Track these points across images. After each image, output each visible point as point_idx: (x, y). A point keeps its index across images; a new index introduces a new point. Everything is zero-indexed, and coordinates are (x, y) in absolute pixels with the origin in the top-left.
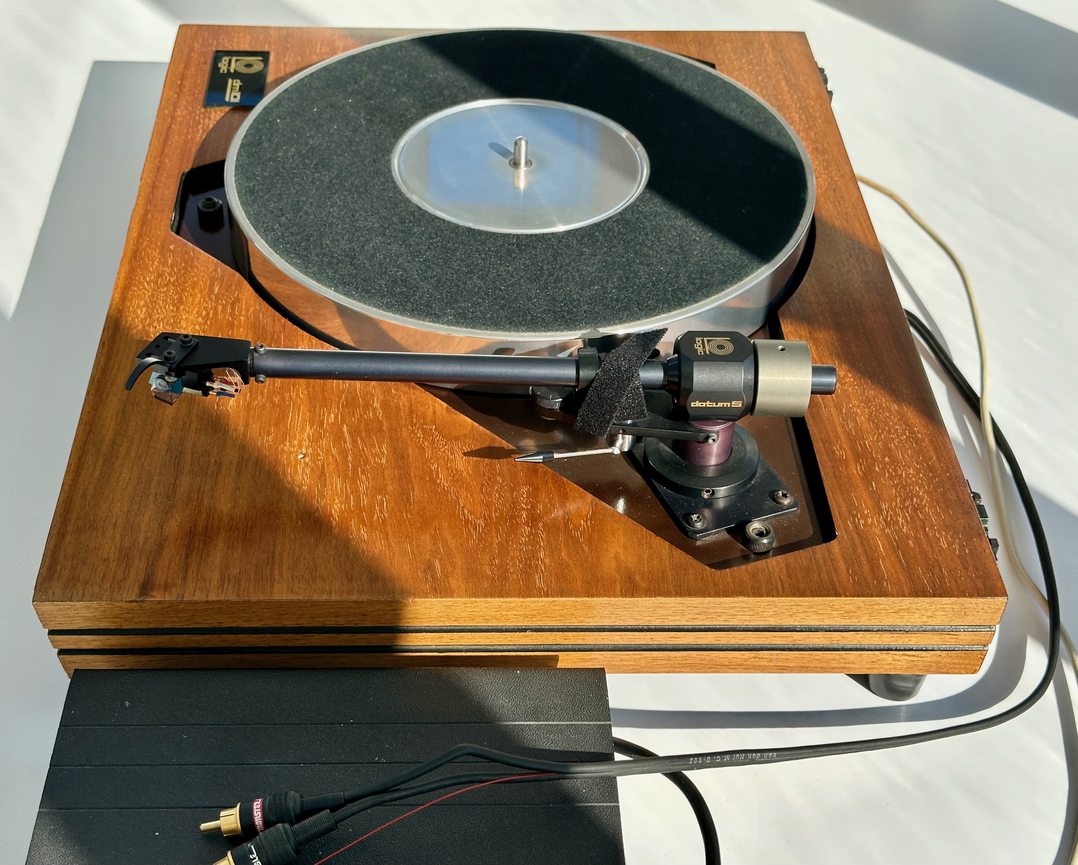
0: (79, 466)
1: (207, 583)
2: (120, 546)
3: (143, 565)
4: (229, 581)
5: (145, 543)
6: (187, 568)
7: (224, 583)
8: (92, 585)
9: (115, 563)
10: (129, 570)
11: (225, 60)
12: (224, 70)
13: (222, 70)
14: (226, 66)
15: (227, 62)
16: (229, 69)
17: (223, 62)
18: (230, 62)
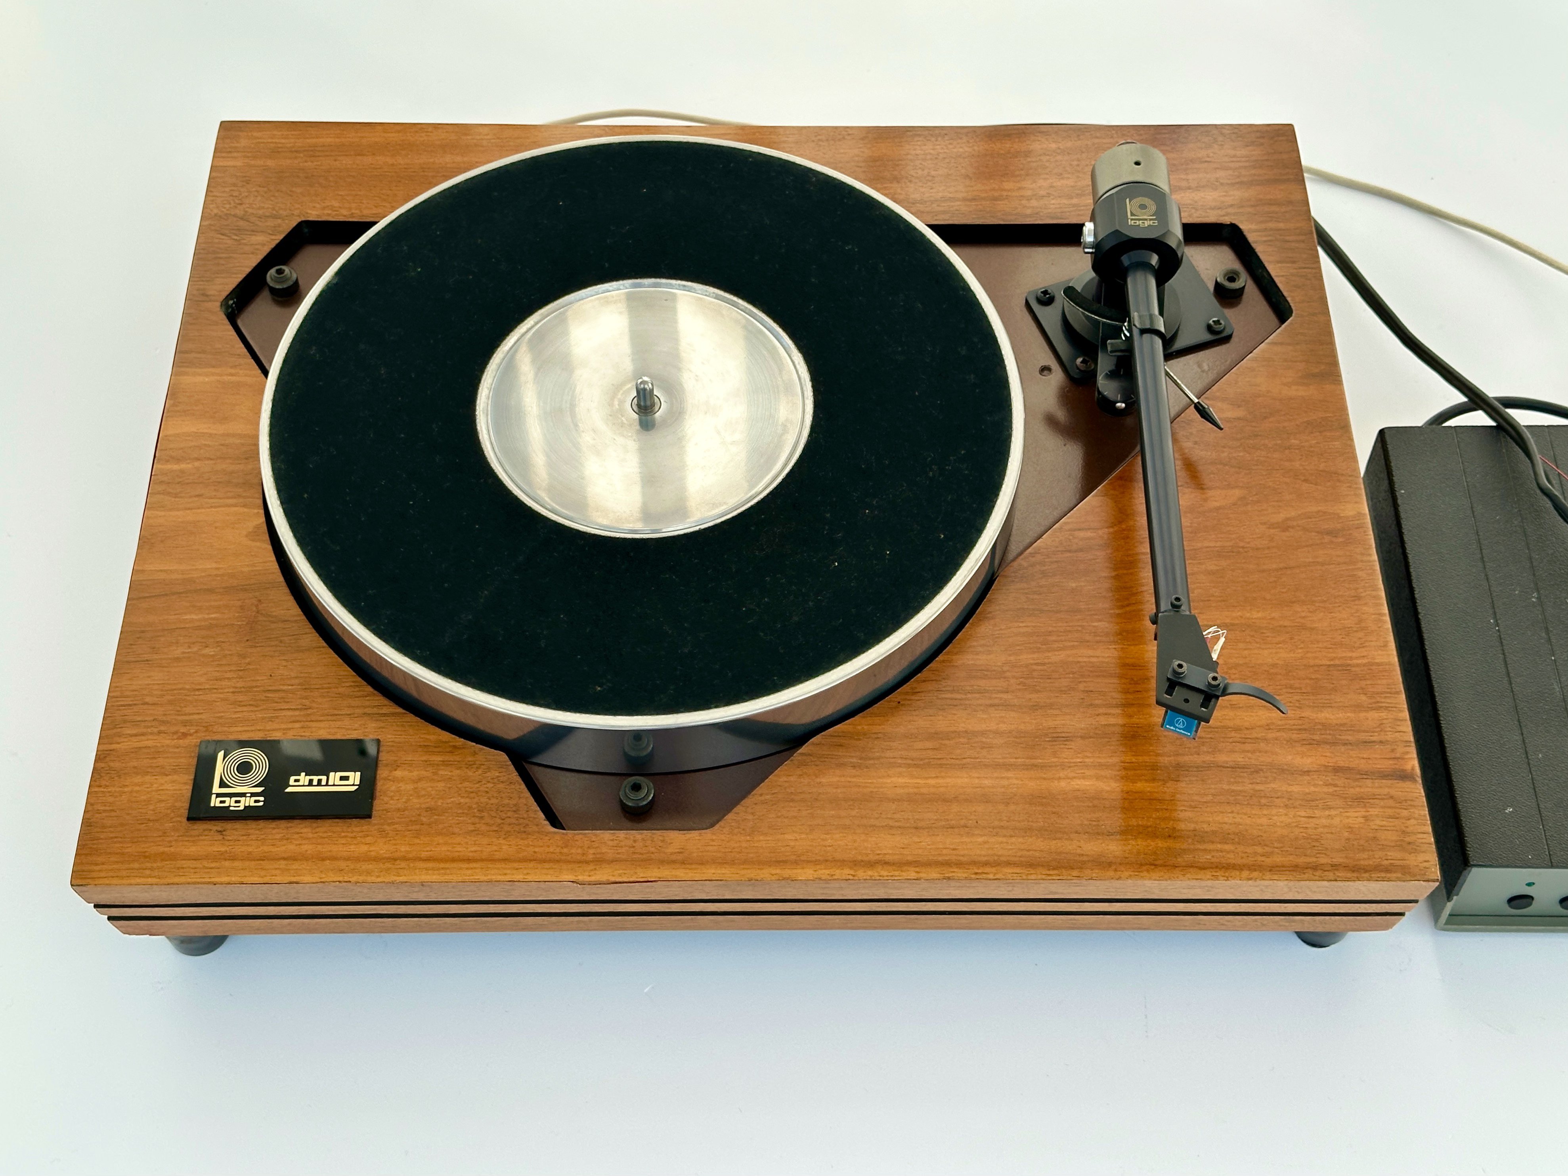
1: (1385, 721)
2: (1343, 808)
3: (1369, 782)
4: (1378, 702)
5: (1335, 786)
6: (1366, 742)
7: (1381, 707)
8: (1407, 827)
9: (1369, 810)
10: (1378, 795)
11: (221, 802)
12: (256, 801)
13: (253, 804)
14: (242, 799)
15: (227, 799)
16: (253, 795)
17: (226, 804)
18: (229, 795)
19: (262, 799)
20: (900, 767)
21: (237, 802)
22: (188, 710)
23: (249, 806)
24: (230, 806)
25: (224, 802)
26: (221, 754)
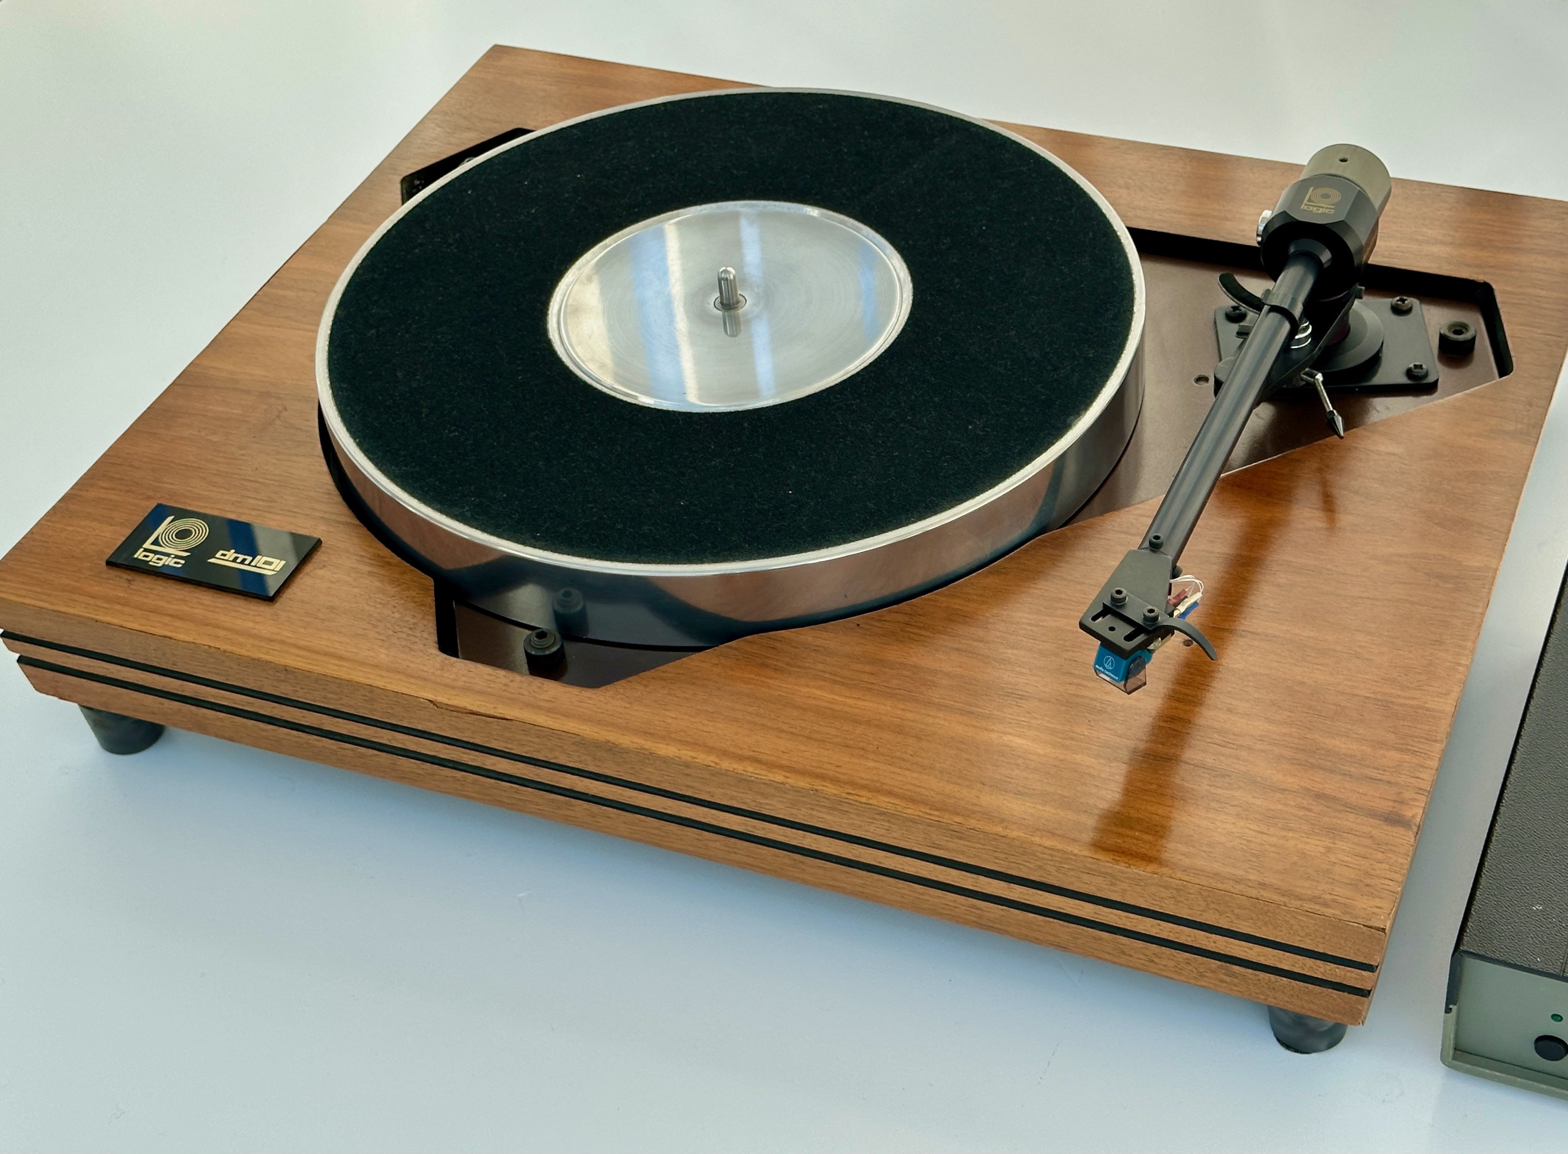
0: (1123, 852)
1: (1405, 765)
2: (1306, 833)
3: (1352, 817)
4: (1408, 745)
5: (1309, 810)
6: (1371, 778)
7: (1408, 750)
8: (1374, 869)
9: (1337, 842)
10: (1356, 831)
11: (145, 556)
12: (175, 563)
13: (172, 564)
14: (165, 558)
15: (151, 555)
16: (177, 557)
17: (148, 559)
18: (155, 552)
19: (183, 562)
20: (825, 681)
21: (158, 559)
22: (165, 479)
23: (168, 565)
24: (150, 561)
25: (147, 556)
26: (170, 518)
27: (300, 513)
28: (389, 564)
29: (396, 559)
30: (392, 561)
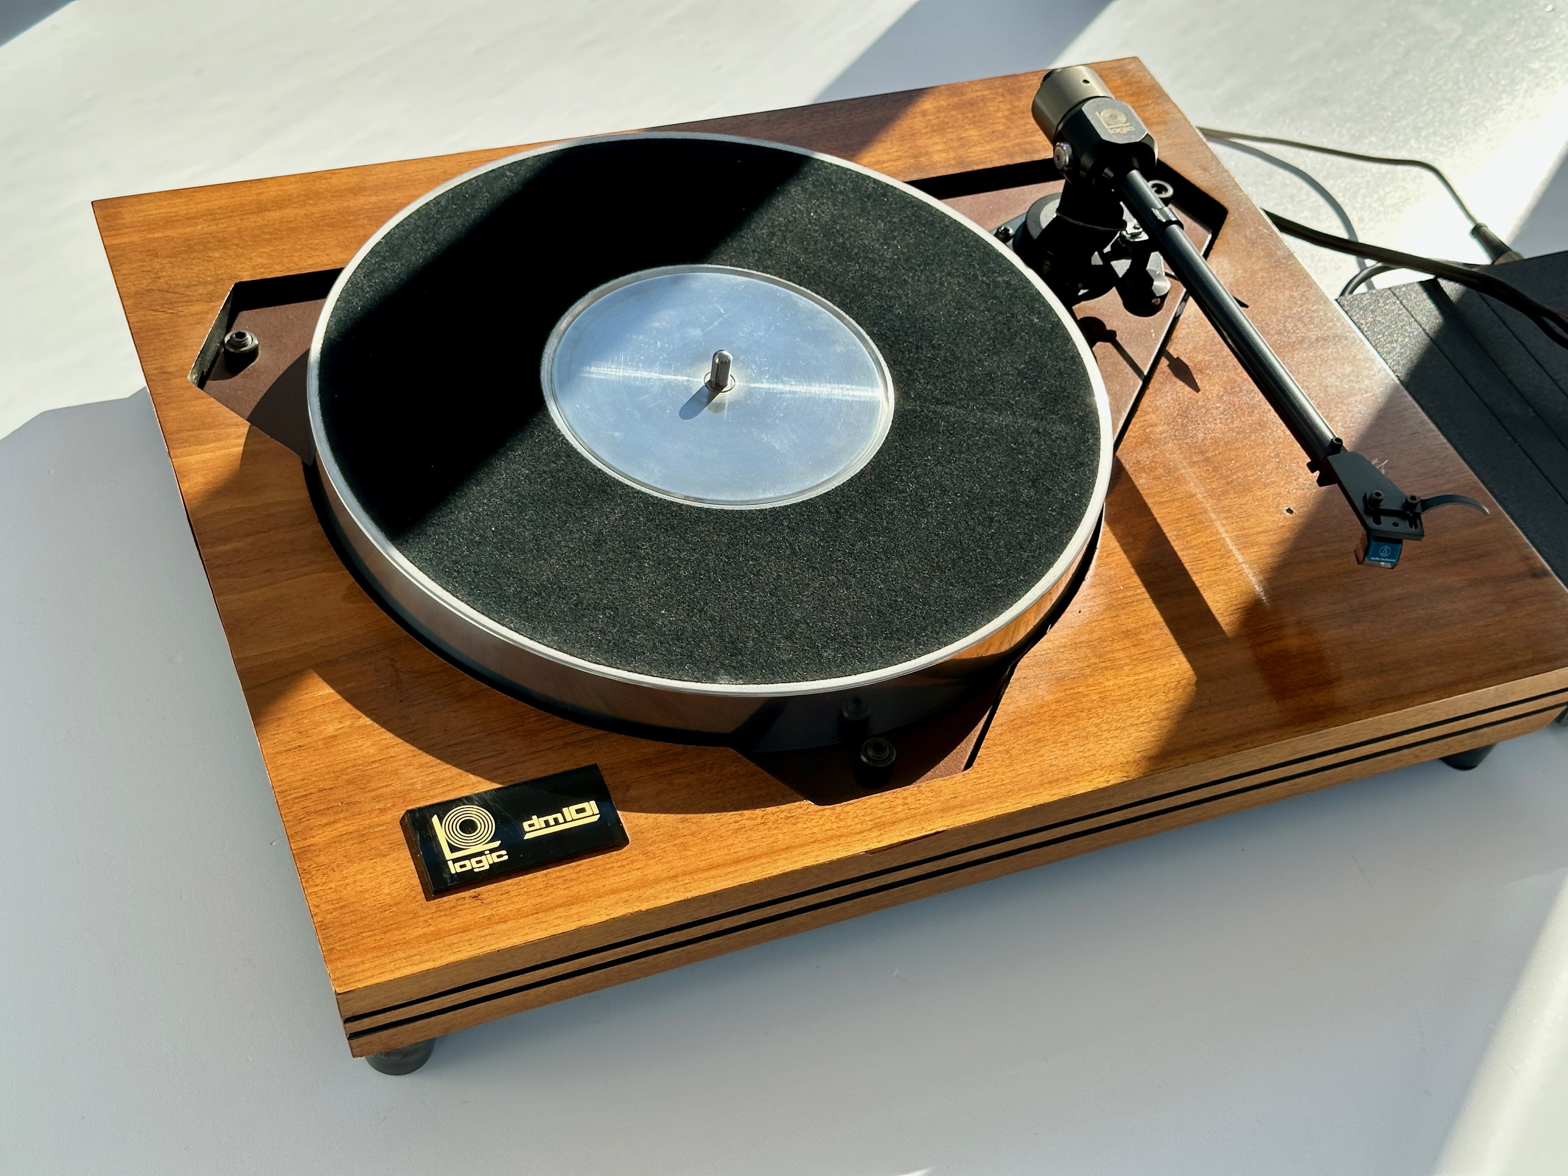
2: (1508, 612)
3: (1517, 585)
5: (1491, 594)
9: (1530, 607)
11: (461, 867)
12: (499, 857)
13: (497, 860)
14: (483, 858)
15: (467, 862)
16: (492, 851)
17: (469, 868)
18: (469, 857)
19: (504, 852)
21: (478, 862)
22: (373, 785)
23: (494, 863)
24: (473, 868)
25: (464, 866)
26: (435, 820)
27: (542, 750)
28: (677, 754)
29: (679, 748)
30: (677, 750)
